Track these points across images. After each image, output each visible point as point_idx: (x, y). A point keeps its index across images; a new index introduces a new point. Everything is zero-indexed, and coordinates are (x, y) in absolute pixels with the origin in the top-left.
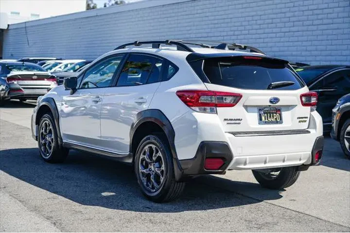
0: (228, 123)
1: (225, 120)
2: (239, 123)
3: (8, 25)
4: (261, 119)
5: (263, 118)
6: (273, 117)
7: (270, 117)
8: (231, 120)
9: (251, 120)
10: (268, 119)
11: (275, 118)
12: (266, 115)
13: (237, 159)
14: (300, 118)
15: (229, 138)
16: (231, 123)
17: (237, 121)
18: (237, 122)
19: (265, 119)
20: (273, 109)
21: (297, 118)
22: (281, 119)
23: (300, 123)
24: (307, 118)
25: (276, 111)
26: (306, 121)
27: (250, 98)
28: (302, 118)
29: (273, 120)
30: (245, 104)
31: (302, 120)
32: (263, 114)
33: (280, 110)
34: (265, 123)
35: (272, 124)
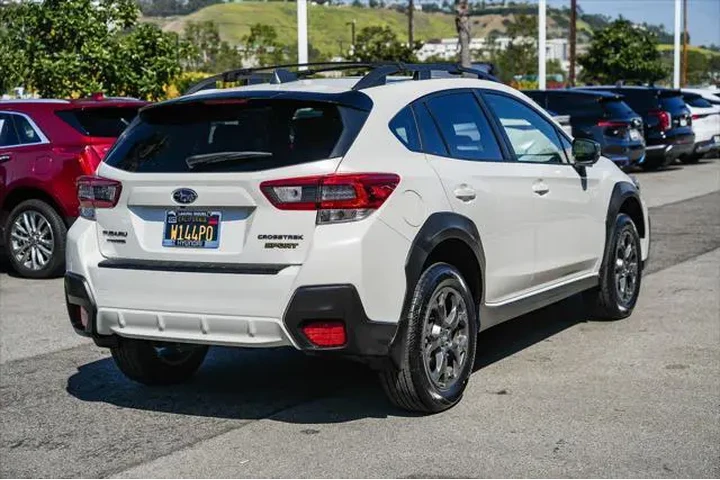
0: (108, 240)
1: (105, 233)
2: (123, 241)
4: (168, 235)
5: (174, 234)
6: (197, 232)
7: (190, 232)
8: (112, 233)
9: (148, 239)
10: (183, 237)
11: (201, 233)
12: (181, 227)
13: (103, 312)
14: (265, 237)
15: (90, 269)
16: (112, 240)
17: (121, 237)
19: (178, 236)
20: (199, 214)
21: (259, 237)
22: (215, 237)
23: (269, 249)
24: (300, 238)
25: (208, 219)
26: (294, 246)
27: (137, 189)
28: (275, 237)
29: (196, 238)
30: (131, 203)
31: (277, 241)
32: (175, 225)
33: (218, 216)
34: (176, 243)
35: (191, 246)
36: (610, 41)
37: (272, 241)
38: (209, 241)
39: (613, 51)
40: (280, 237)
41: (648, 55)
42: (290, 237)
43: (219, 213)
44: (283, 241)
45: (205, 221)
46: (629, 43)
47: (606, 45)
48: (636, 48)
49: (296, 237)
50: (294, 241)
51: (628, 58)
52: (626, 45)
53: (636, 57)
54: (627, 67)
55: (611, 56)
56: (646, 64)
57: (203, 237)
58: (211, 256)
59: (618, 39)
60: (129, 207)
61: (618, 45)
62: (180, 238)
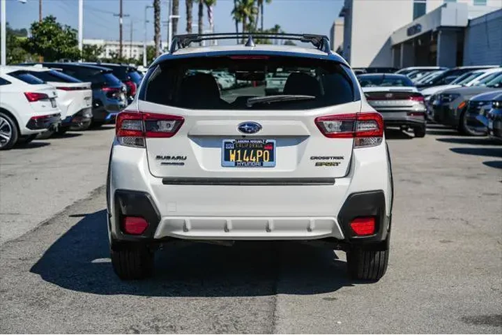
0: (163, 163)
1: (158, 157)
2: (183, 164)
3: (469, 21)
4: (227, 158)
5: (233, 157)
6: (255, 155)
7: (248, 154)
8: (169, 158)
9: (208, 161)
10: (242, 158)
11: (258, 156)
12: (239, 152)
13: (166, 220)
14: (316, 158)
15: (153, 186)
16: (167, 164)
17: (180, 160)
18: (178, 161)
19: (237, 158)
20: (255, 142)
21: (311, 158)
22: (272, 159)
23: (318, 167)
24: (342, 158)
25: (263, 145)
26: (337, 164)
27: (200, 123)
28: (324, 158)
29: (254, 160)
30: (191, 134)
31: (325, 161)
32: (233, 150)
33: (273, 143)
34: (236, 164)
35: (250, 166)
36: (44, 32)
37: (322, 161)
38: (266, 162)
39: (46, 39)
40: (328, 158)
41: (71, 43)
42: (334, 158)
43: (274, 141)
44: (330, 161)
45: (261, 147)
46: (57, 34)
47: (42, 34)
48: (62, 37)
49: (338, 158)
50: (337, 161)
51: (58, 44)
52: (55, 35)
53: (63, 44)
54: (57, 50)
55: (45, 42)
56: (70, 49)
57: (261, 159)
58: (269, 173)
59: (50, 30)
60: (190, 136)
61: (49, 35)
62: (239, 160)
